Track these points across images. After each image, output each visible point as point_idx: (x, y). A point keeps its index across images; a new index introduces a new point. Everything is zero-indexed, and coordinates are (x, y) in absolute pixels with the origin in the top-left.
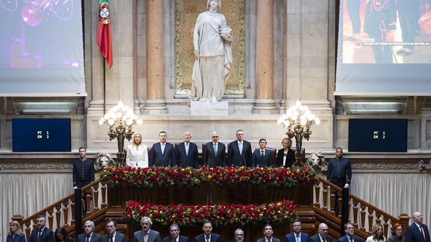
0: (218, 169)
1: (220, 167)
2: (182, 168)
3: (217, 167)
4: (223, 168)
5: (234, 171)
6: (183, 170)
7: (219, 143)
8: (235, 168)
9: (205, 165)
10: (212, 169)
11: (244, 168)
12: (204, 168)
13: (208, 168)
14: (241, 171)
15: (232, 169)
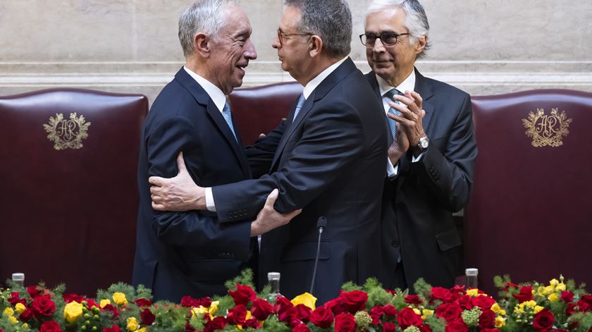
0: (359, 303)
1: (375, 291)
2: (68, 297)
3: (349, 287)
4: (397, 298)
5: (488, 318)
6: (74, 309)
7: (422, 83)
8: (495, 294)
9: (247, 277)
10: (308, 300)
11: (566, 296)
12: (242, 299)
13: (272, 297)
14: (544, 318)
15: (469, 303)
